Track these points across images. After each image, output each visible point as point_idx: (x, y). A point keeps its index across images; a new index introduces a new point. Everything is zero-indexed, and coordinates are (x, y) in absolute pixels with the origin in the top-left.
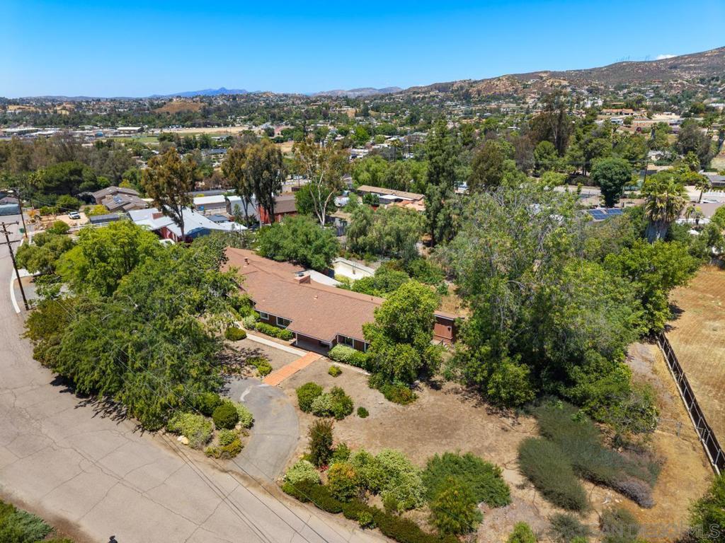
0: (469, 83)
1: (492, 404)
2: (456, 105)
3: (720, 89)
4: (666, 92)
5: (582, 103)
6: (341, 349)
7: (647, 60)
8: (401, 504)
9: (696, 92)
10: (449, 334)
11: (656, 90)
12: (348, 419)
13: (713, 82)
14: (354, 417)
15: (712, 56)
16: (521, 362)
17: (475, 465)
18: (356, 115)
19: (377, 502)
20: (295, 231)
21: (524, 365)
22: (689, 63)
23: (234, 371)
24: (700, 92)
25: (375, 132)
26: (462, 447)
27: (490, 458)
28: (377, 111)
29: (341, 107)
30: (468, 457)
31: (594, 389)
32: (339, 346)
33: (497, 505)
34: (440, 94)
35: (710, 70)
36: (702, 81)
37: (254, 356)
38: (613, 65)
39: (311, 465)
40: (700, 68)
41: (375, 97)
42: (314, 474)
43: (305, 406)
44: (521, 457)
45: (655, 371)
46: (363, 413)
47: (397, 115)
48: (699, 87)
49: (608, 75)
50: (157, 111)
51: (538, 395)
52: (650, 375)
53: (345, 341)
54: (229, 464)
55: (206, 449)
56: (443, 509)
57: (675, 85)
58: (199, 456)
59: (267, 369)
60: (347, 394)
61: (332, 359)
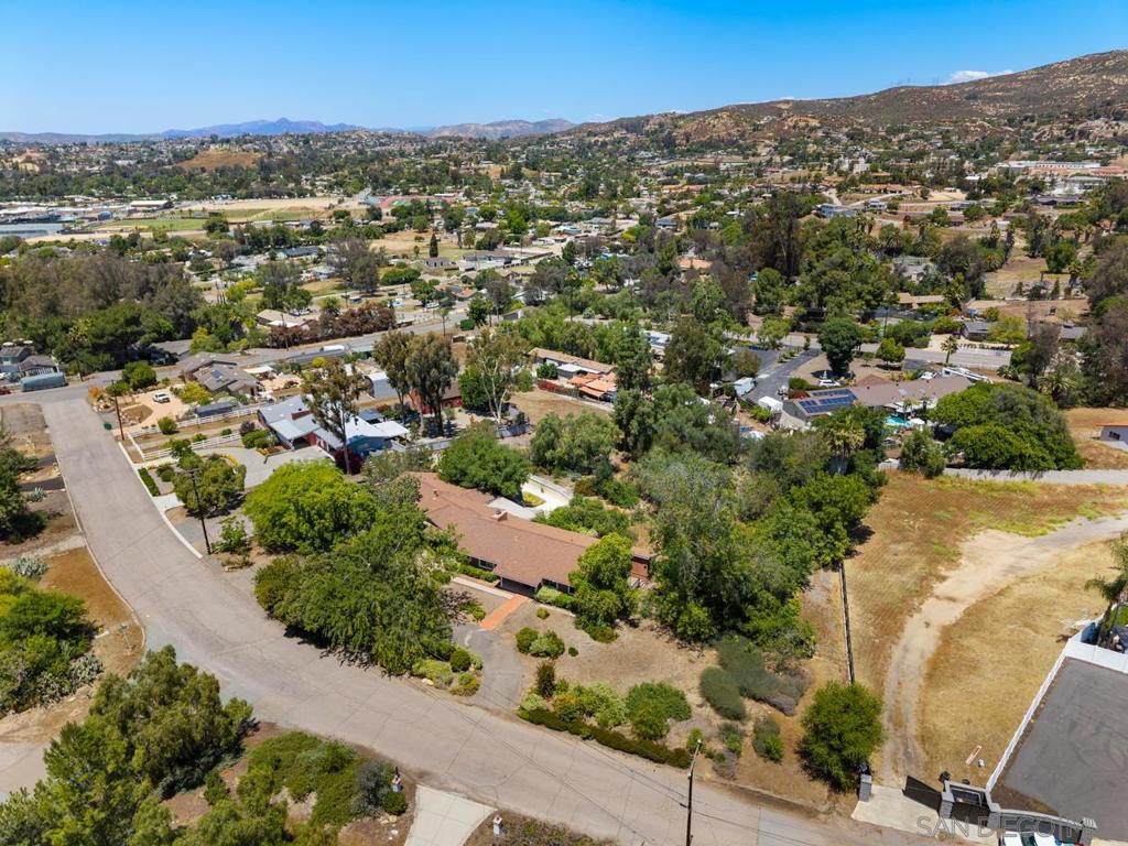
0: (672, 119)
1: (682, 639)
2: (653, 158)
3: (1036, 134)
4: (959, 139)
5: (836, 161)
6: (546, 592)
7: (936, 84)
8: (611, 722)
9: (1002, 140)
10: (645, 572)
11: (945, 135)
12: (561, 658)
13: (1026, 124)
14: (566, 656)
15: (1026, 80)
16: (703, 606)
17: (666, 691)
18: (503, 176)
19: (592, 722)
20: (482, 457)
21: (705, 609)
22: (996, 90)
23: (451, 616)
24: (1008, 139)
25: (534, 216)
26: (655, 677)
27: (678, 686)
28: (535, 169)
29: (478, 163)
30: (661, 685)
31: (764, 625)
32: (544, 589)
33: (681, 719)
34: (629, 135)
35: (1024, 102)
36: (1011, 122)
37: (464, 601)
38: (885, 91)
39: (539, 697)
40: (1010, 99)
41: (527, 141)
42: (542, 703)
43: (523, 648)
44: (702, 684)
45: (829, 601)
46: (573, 652)
47: (564, 177)
48: (1006, 131)
49: (878, 108)
50: (185, 165)
51: (721, 631)
52: (824, 605)
53: (547, 583)
54: (472, 700)
55: (450, 689)
56: (642, 722)
57: (972, 129)
58: (445, 694)
59: (480, 614)
60: (559, 637)
61: (538, 601)
